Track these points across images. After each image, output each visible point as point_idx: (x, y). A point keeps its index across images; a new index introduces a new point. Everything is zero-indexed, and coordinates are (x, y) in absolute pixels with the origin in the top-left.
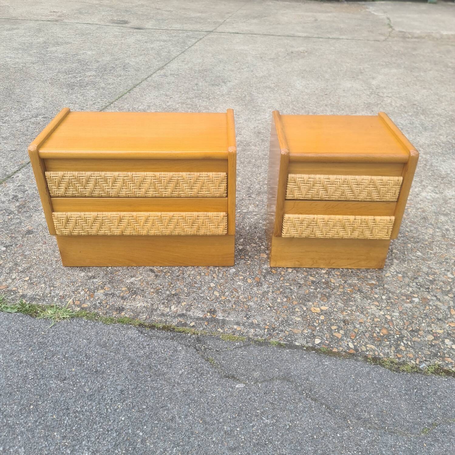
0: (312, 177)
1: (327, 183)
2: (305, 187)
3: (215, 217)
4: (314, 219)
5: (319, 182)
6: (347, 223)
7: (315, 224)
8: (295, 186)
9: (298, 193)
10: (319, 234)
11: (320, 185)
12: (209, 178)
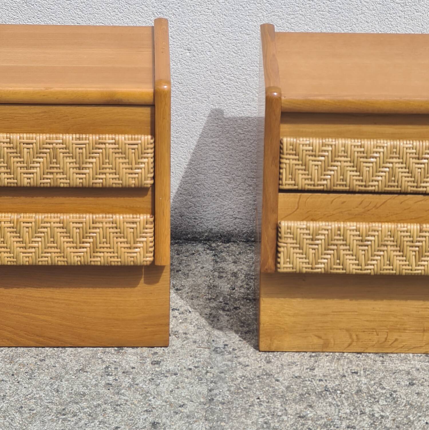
0: (330, 143)
1: (359, 154)
2: (316, 163)
3: (130, 223)
4: (339, 229)
5: (343, 154)
6: (406, 239)
7: (341, 242)
8: (297, 162)
9: (304, 176)
10: (352, 267)
11: (346, 159)
12: (117, 146)
